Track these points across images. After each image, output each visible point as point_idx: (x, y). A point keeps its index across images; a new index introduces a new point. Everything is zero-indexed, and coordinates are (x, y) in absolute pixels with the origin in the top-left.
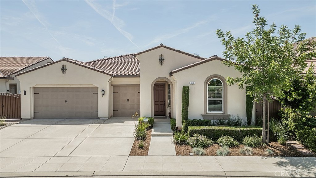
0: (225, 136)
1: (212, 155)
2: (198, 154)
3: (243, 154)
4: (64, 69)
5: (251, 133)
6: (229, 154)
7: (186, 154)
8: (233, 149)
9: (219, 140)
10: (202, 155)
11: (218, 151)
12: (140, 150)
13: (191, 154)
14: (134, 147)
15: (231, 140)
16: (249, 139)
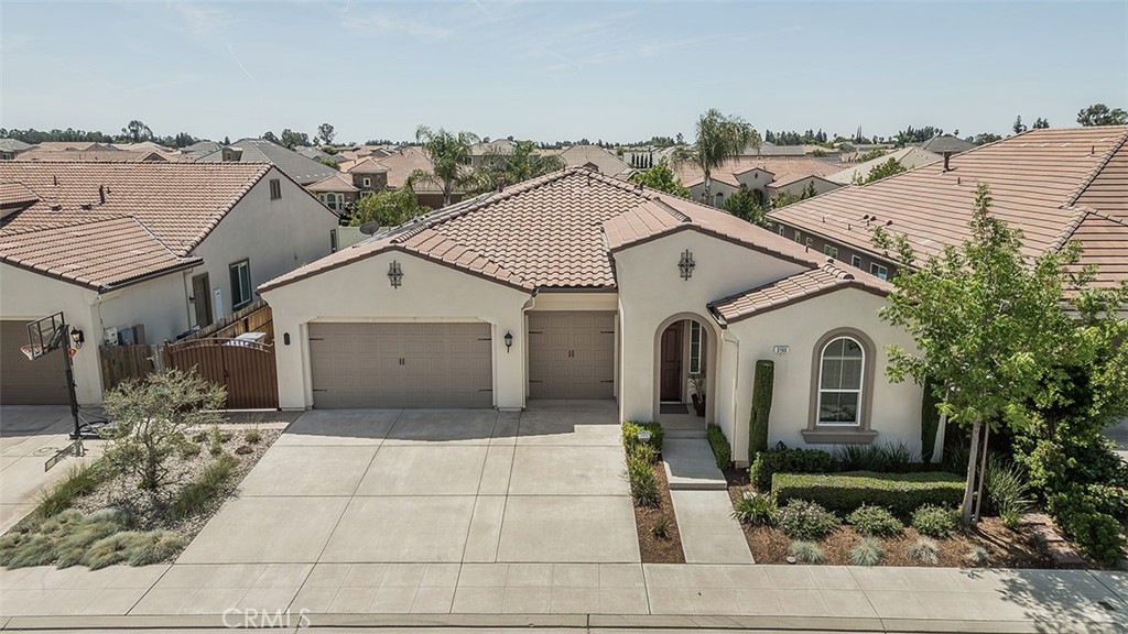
0: (868, 504)
1: (841, 562)
2: (806, 561)
3: (917, 560)
4: (395, 274)
5: (934, 499)
6: (881, 560)
7: (778, 557)
8: (891, 544)
9: (854, 516)
10: (816, 562)
11: (856, 553)
12: (661, 541)
13: (790, 559)
14: (641, 532)
15: (883, 516)
16: (928, 515)
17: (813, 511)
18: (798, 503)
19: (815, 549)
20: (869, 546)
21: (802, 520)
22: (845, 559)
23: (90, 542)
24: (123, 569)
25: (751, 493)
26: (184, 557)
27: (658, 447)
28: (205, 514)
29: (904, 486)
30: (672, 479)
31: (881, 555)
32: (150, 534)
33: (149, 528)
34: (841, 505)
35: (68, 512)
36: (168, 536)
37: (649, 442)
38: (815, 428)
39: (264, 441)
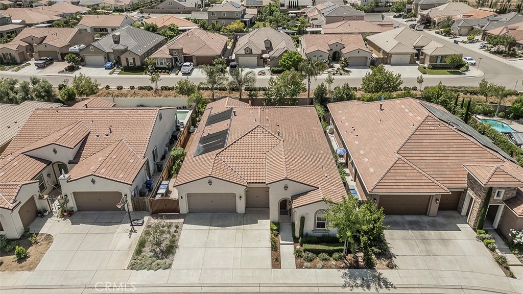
0: (323, 253)
1: (314, 268)
2: (307, 268)
3: (331, 267)
4: (210, 183)
5: (337, 251)
6: (323, 267)
7: (301, 267)
8: (326, 262)
9: (319, 256)
10: (309, 268)
11: (318, 265)
12: (276, 262)
13: (304, 267)
14: (272, 259)
15: (326, 256)
16: (336, 255)
17: (310, 255)
18: (307, 252)
19: (309, 264)
20: (321, 263)
21: (308, 257)
22: (315, 267)
23: (151, 264)
24: (160, 270)
25: (298, 247)
26: (173, 267)
27: (278, 231)
28: (174, 253)
29: (331, 248)
30: (281, 242)
31: (323, 266)
32: (164, 261)
33: (163, 259)
34: (317, 252)
35: (142, 254)
36: (168, 261)
37: (276, 230)
38: (316, 230)
39: (180, 228)
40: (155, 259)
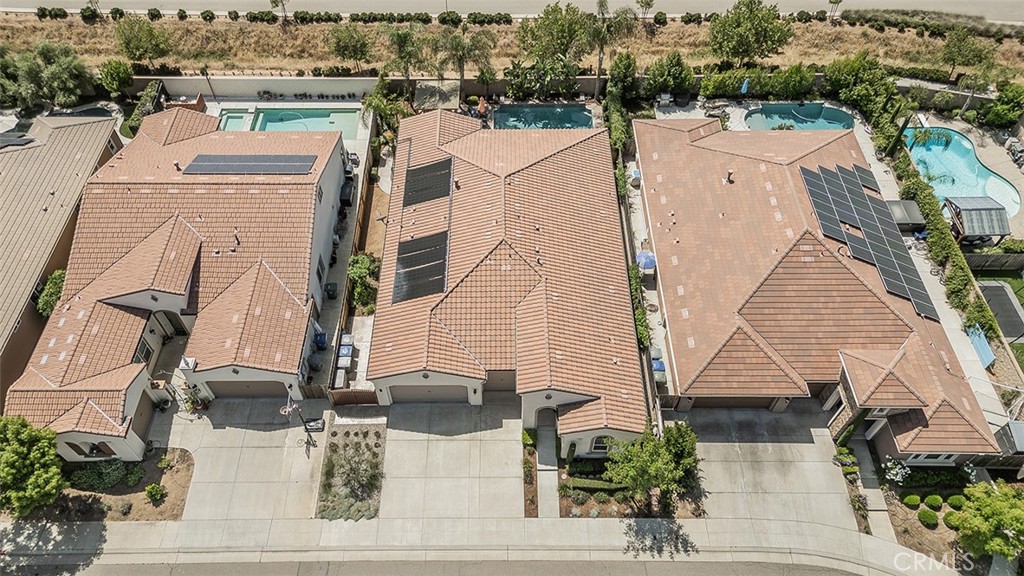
0: (600, 492)
2: (575, 516)
3: (610, 516)
4: (425, 376)
7: (567, 515)
8: (604, 506)
10: (579, 517)
11: (591, 512)
12: (531, 508)
13: (571, 516)
14: (526, 501)
15: (604, 496)
16: (619, 495)
17: (582, 495)
20: (596, 509)
21: (578, 498)
22: (587, 515)
23: (349, 509)
24: (363, 521)
25: (564, 476)
26: (381, 514)
27: (535, 448)
28: (379, 488)
30: (539, 466)
31: (599, 513)
32: (365, 503)
33: (364, 499)
34: (592, 492)
35: (333, 489)
36: (372, 504)
37: (531, 445)
38: (592, 451)
39: (382, 436)
40: (352, 500)
